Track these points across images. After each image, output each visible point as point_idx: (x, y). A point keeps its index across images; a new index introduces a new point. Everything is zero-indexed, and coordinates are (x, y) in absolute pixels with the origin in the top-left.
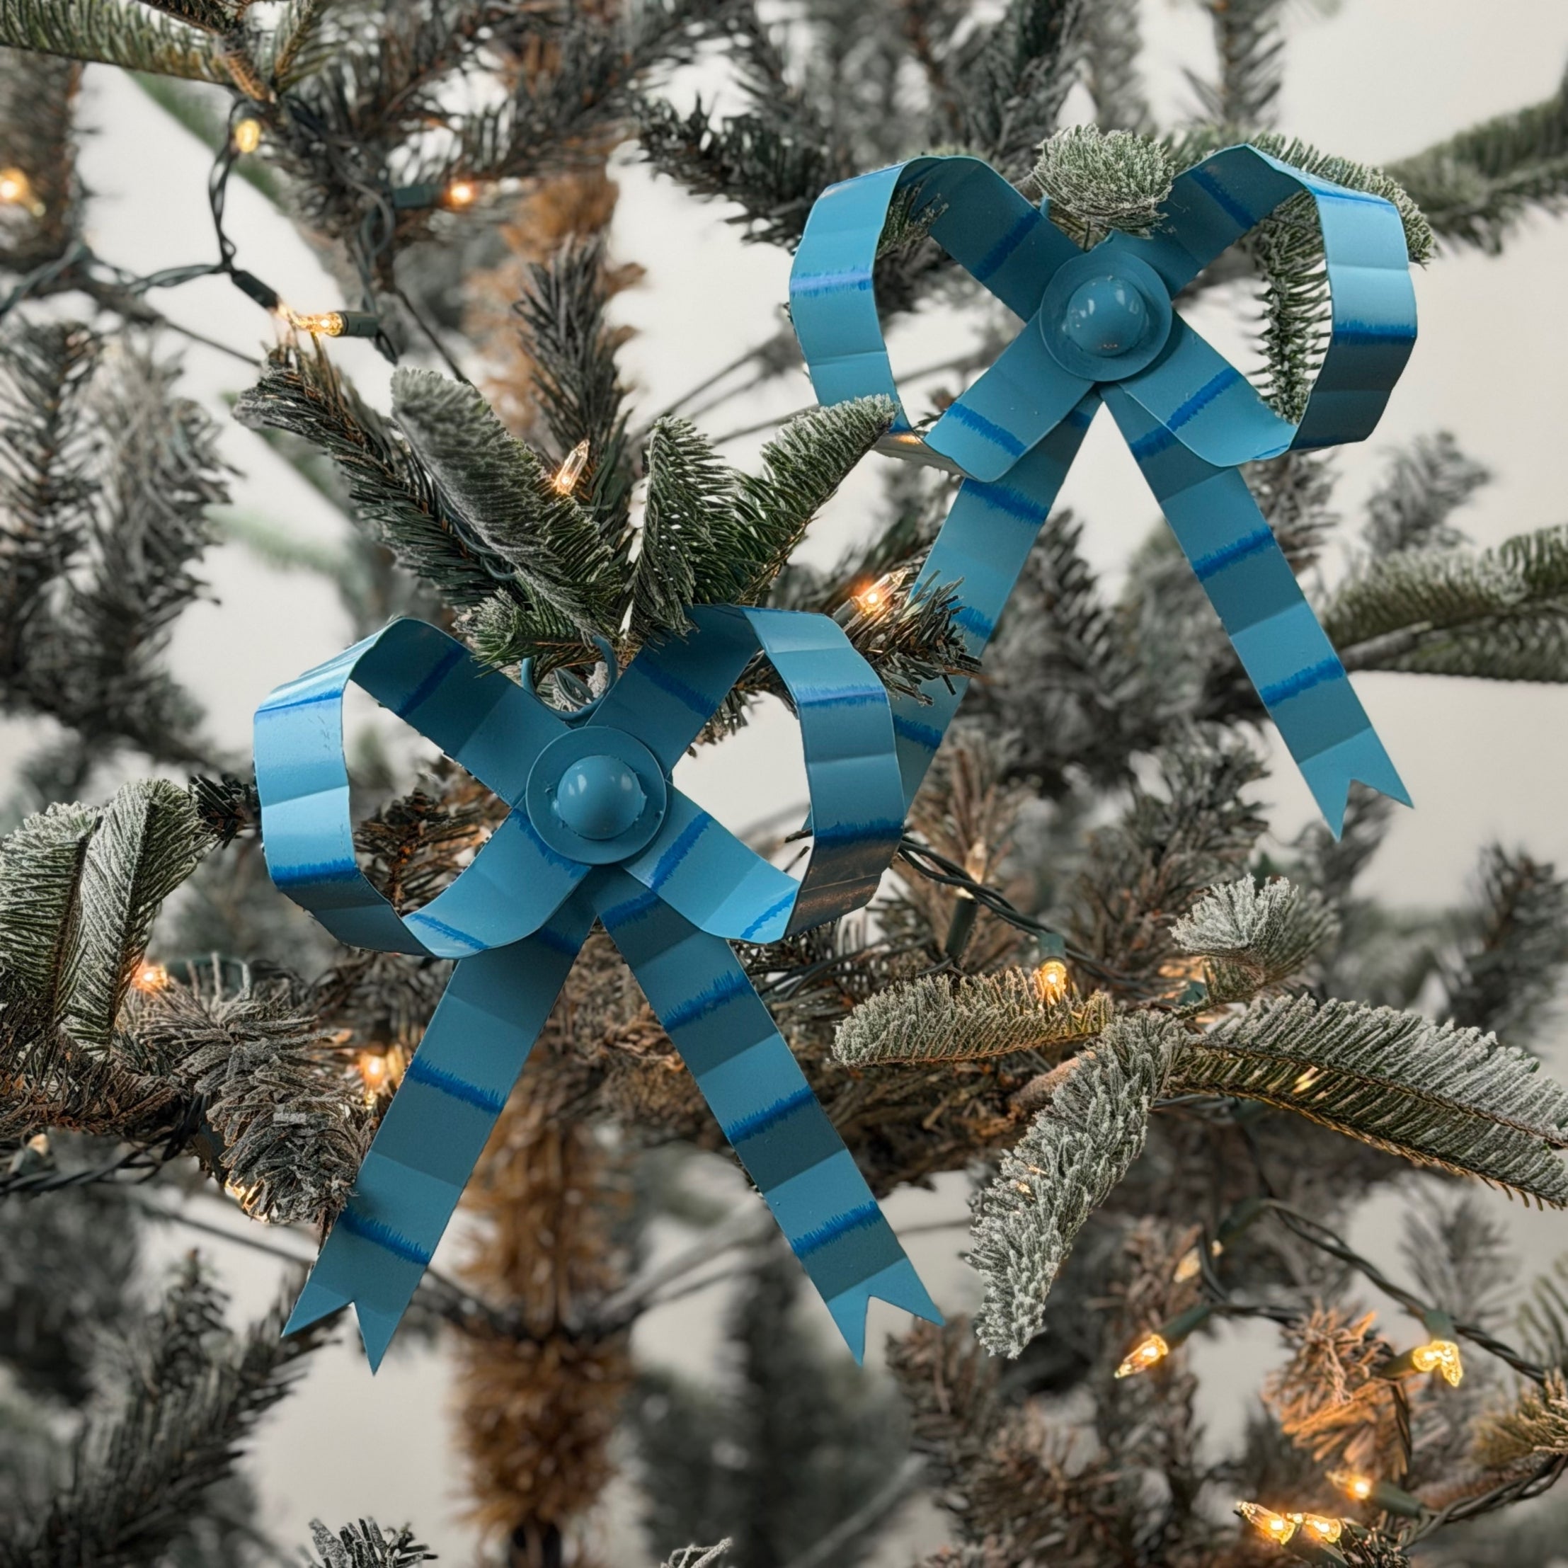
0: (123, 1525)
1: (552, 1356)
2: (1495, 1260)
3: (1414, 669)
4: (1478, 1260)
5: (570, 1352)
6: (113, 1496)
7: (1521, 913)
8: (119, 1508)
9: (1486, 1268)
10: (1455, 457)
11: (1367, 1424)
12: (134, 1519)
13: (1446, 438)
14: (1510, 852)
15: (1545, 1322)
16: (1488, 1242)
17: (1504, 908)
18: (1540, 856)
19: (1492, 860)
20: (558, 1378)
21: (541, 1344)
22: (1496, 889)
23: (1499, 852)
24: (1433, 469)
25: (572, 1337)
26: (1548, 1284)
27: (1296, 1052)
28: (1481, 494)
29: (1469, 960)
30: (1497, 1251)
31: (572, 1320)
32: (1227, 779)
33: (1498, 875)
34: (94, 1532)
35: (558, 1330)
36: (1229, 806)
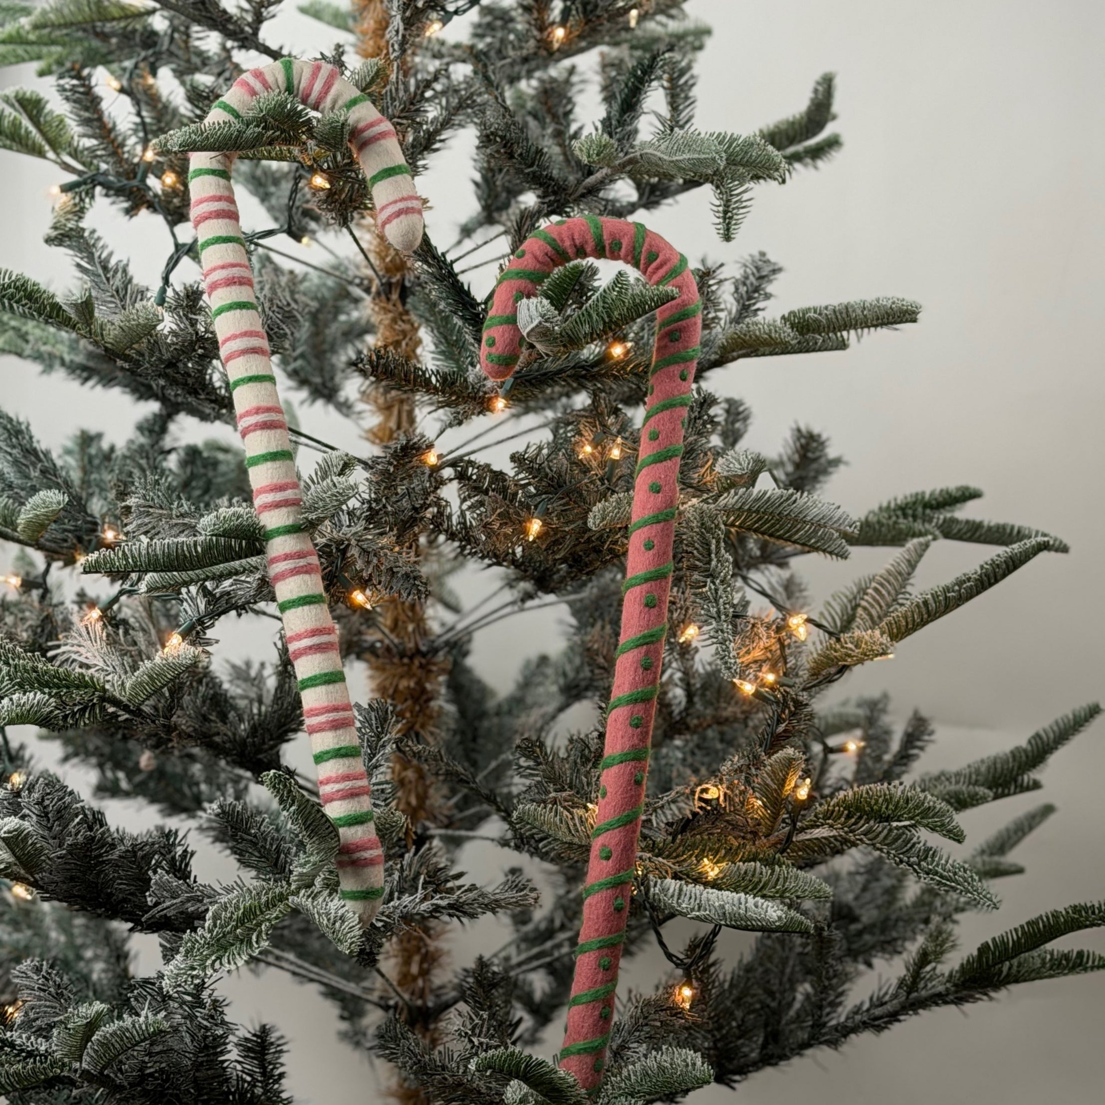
0: (279, 728)
1: (416, 662)
2: (805, 597)
3: (757, 356)
4: (798, 598)
5: (423, 661)
6: (276, 716)
7: (810, 455)
8: (279, 720)
9: (801, 601)
10: (767, 262)
11: (768, 659)
12: (284, 725)
13: (763, 254)
14: (803, 429)
15: (830, 619)
16: (801, 591)
17: (802, 452)
18: (816, 431)
19: (796, 433)
20: (419, 672)
21: (411, 658)
22: (798, 444)
23: (799, 430)
24: (758, 269)
25: (424, 655)
26: (829, 604)
27: (749, 509)
28: (779, 276)
29: (787, 474)
30: (805, 594)
31: (424, 649)
32: (705, 407)
33: (799, 439)
34: (268, 730)
35: (418, 652)
36: (705, 417)
